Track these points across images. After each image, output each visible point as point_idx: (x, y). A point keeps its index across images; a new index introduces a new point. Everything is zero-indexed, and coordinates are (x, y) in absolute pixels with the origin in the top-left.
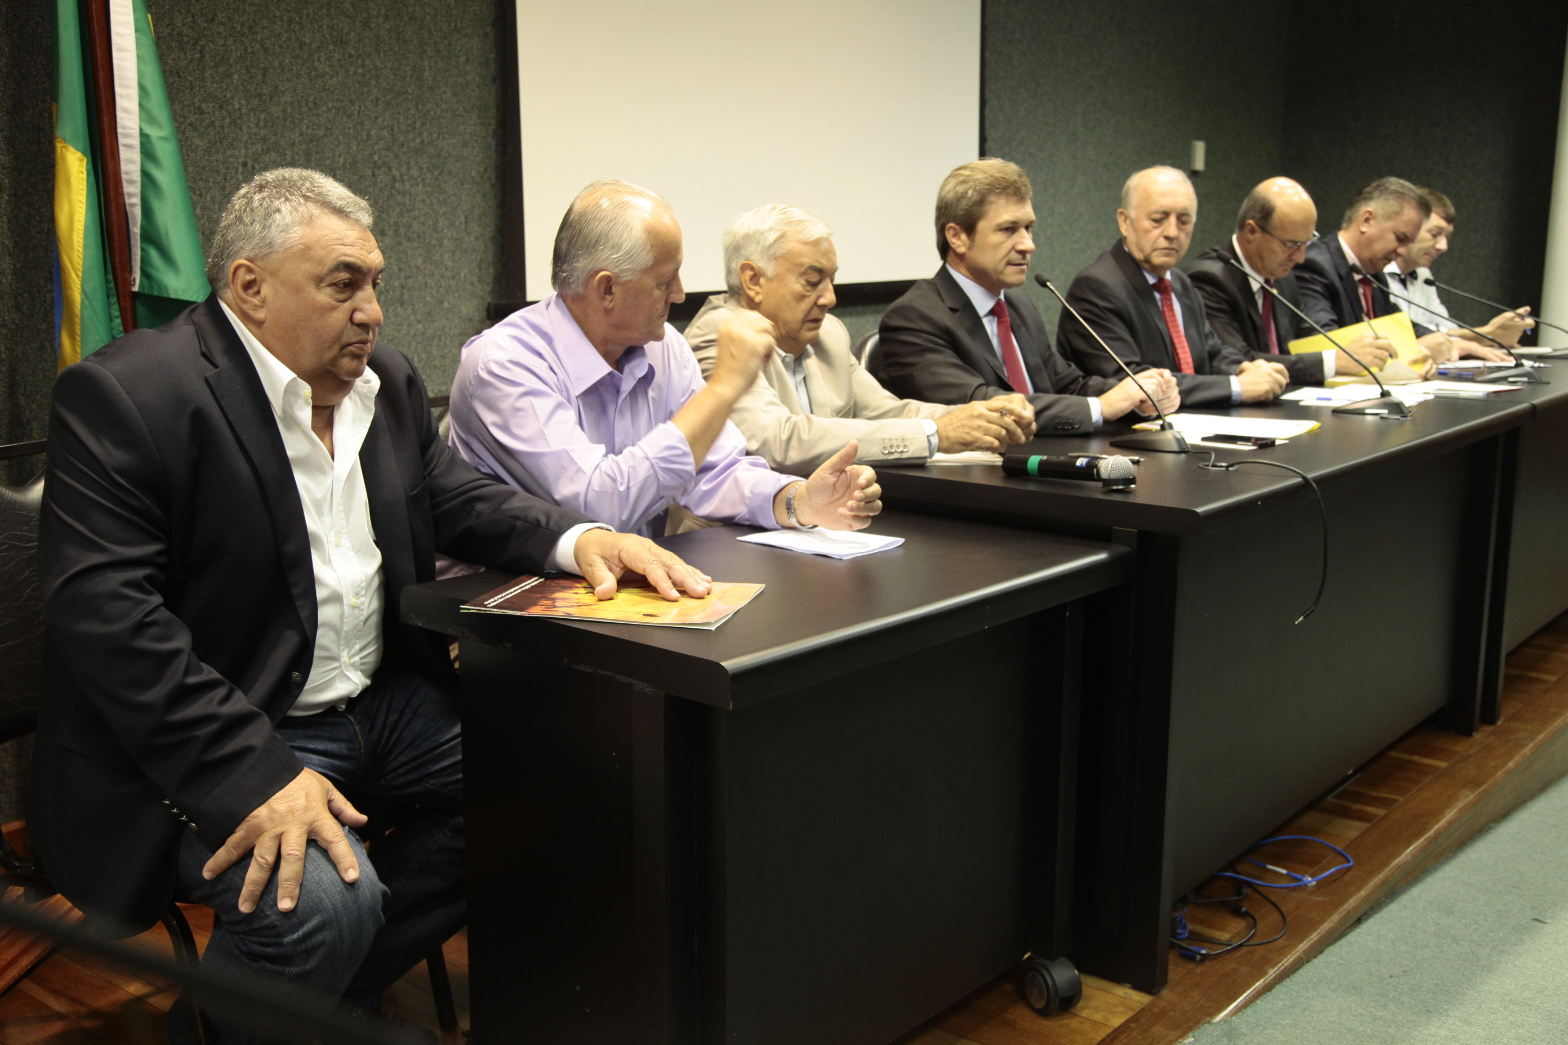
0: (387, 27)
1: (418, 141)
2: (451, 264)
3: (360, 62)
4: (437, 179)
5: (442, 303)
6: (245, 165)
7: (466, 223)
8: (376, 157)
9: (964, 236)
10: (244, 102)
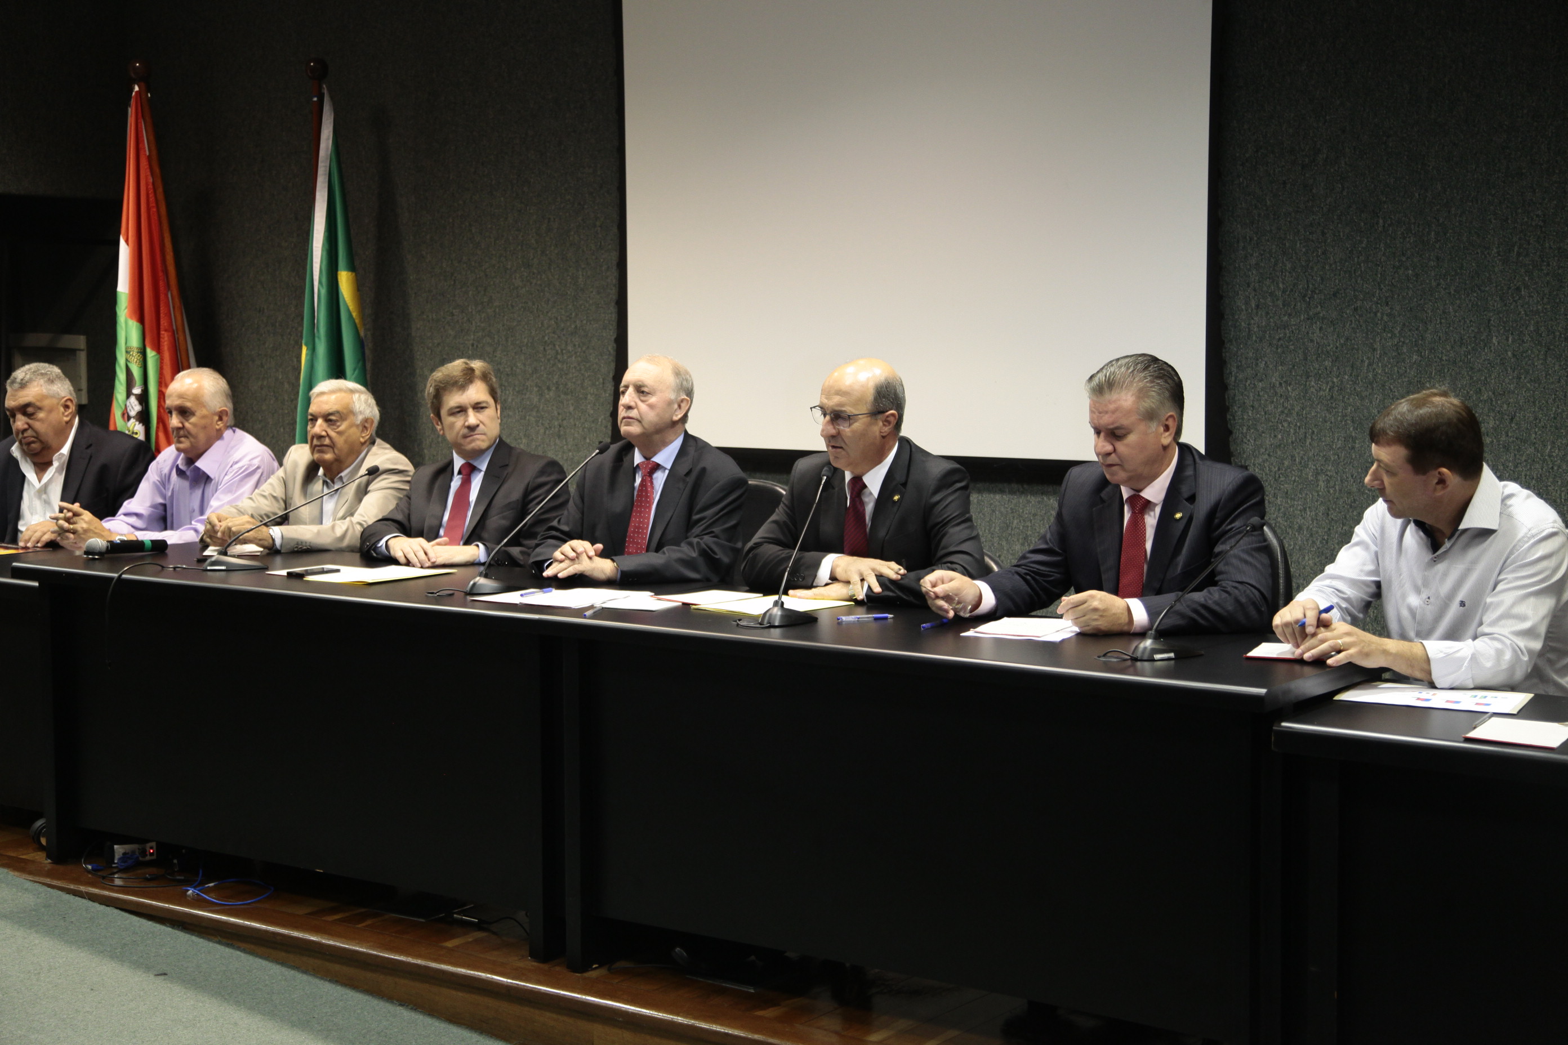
0: (556, 252)
1: (573, 326)
2: (592, 412)
3: (539, 277)
4: (584, 352)
5: (585, 438)
6: (473, 345)
7: (603, 383)
8: (546, 338)
9: (438, 422)
10: (473, 307)
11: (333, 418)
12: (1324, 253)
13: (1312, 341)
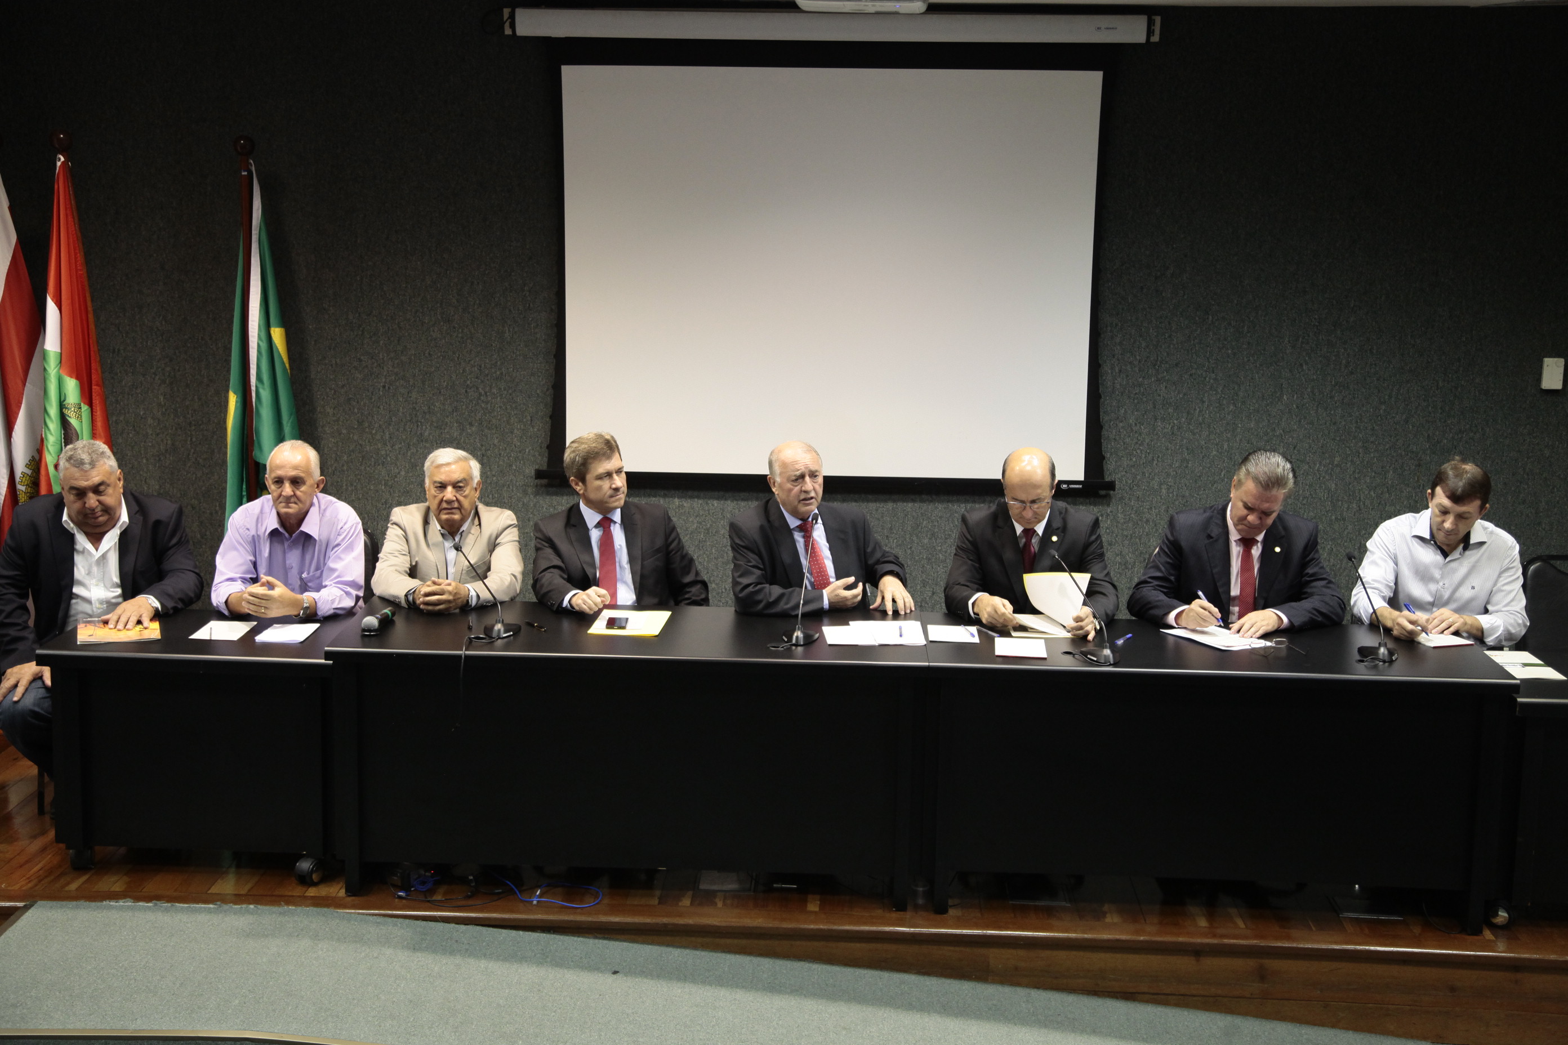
0: (480, 310)
1: (498, 373)
3: (460, 330)
4: (511, 395)
8: (468, 382)
9: (580, 484)
10: (385, 355)
11: (461, 484)
12: (1170, 337)
13: (1159, 395)
